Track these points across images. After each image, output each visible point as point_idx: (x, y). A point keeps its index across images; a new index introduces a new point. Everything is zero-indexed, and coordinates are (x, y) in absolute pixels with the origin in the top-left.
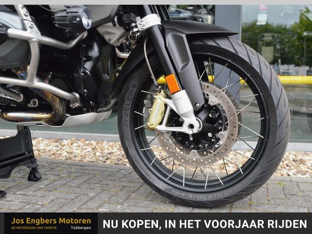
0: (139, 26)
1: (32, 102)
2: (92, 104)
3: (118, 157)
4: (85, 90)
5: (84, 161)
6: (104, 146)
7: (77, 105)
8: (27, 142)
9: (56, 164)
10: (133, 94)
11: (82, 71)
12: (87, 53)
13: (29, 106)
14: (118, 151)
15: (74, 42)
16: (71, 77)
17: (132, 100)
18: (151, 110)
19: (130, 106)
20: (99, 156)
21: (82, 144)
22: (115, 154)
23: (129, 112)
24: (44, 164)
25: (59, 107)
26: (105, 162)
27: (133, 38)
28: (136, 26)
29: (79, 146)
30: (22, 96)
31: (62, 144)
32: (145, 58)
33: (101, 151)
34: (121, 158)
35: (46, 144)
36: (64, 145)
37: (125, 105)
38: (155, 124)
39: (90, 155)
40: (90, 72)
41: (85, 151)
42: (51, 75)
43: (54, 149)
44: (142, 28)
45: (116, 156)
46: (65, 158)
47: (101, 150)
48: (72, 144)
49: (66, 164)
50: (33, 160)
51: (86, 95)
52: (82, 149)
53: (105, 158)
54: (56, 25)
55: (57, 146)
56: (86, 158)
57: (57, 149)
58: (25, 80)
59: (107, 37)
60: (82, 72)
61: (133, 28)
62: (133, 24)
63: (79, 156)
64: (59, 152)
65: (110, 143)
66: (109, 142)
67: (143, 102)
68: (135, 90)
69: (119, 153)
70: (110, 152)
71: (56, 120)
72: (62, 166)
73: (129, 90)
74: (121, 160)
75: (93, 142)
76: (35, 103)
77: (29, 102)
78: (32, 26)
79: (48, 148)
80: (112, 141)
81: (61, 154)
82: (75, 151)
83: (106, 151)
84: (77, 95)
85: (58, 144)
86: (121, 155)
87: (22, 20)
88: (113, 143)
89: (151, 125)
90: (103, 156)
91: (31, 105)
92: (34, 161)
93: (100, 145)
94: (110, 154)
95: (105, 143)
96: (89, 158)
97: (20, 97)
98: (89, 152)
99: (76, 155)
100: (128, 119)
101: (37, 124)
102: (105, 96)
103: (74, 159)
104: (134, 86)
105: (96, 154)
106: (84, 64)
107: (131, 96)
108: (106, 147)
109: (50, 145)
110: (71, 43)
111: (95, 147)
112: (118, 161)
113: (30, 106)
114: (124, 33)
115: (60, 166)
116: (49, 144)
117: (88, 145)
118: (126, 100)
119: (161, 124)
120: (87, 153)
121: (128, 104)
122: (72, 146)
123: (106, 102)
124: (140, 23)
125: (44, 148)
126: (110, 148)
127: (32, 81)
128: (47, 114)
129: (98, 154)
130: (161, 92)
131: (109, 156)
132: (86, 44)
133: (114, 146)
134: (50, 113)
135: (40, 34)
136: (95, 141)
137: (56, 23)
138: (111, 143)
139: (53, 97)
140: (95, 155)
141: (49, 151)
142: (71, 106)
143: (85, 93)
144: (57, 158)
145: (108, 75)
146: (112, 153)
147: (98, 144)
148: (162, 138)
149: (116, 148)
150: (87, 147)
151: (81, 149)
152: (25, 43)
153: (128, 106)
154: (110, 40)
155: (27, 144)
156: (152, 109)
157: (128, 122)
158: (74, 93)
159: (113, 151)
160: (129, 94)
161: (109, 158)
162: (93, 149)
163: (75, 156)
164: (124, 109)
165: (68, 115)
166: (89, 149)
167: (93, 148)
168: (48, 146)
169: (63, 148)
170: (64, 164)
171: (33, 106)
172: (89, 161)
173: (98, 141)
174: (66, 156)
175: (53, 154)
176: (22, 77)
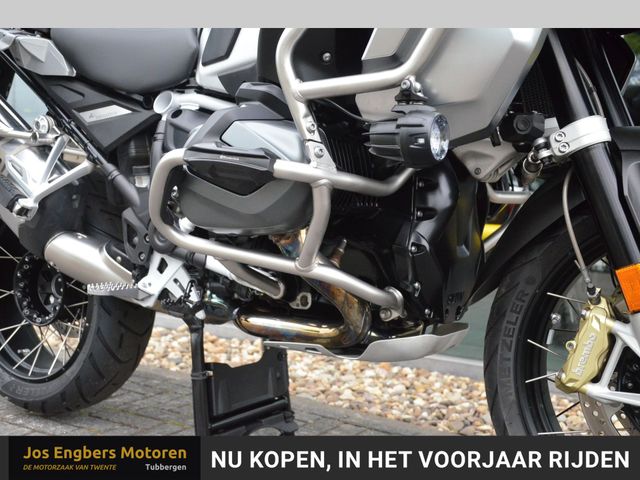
0: (554, 144)
1: (299, 297)
2: (430, 315)
3: (466, 415)
4: (417, 285)
5: (390, 416)
6: (431, 384)
7: (395, 315)
8: (278, 375)
9: (330, 421)
10: (527, 299)
11: (412, 241)
12: (424, 200)
13: (294, 305)
14: (463, 398)
15: (401, 179)
16: (386, 251)
17: (523, 311)
18: (571, 345)
19: (517, 327)
20: (422, 408)
21: (383, 373)
22: (458, 408)
23: (514, 339)
24: (305, 419)
25: (357, 319)
26: (435, 425)
27: (533, 168)
28: (547, 146)
29: (378, 377)
30: (282, 286)
31: (342, 368)
32: (563, 217)
33: (424, 395)
34: (471, 419)
35: (307, 365)
36: (346, 371)
37: (505, 324)
38: (582, 380)
39: (402, 403)
40: (430, 243)
41: (390, 390)
42: (344, 245)
43: (326, 378)
44: (562, 149)
45: (460, 412)
46: (347, 405)
47: (425, 392)
48: (362, 370)
49: (352, 424)
50: (288, 413)
51: (416, 295)
52: (385, 385)
53: (434, 414)
54: (370, 150)
55: (331, 372)
56: (392, 408)
57: (332, 379)
58: (293, 259)
59: (471, 165)
60: (413, 244)
61: (538, 148)
62: (541, 141)
63: (377, 401)
64: (335, 388)
65: (446, 377)
66: (444, 374)
67: (549, 319)
68: (531, 290)
69: (467, 405)
70: (446, 400)
71: (346, 343)
72: (343, 426)
73: (518, 290)
74: (471, 423)
75: (407, 370)
76: (304, 301)
77: (293, 298)
78: (320, 153)
79: (313, 376)
80: (452, 374)
81: (339, 394)
82: (369, 389)
83: (438, 398)
84: (398, 294)
85: (332, 368)
86: (472, 412)
87: (303, 142)
88: (452, 377)
89: (571, 380)
90: (431, 410)
91: (296, 304)
92: (289, 417)
93: (422, 379)
94: (447, 405)
95: (434, 375)
96: (400, 410)
97: (279, 289)
98: (400, 395)
99: (371, 399)
100: (511, 355)
101: (307, 349)
102: (457, 294)
103: (366, 408)
104: (530, 281)
105: (415, 402)
106: (417, 225)
107: (520, 303)
108: (437, 385)
109: (316, 369)
110: (393, 182)
111: (412, 384)
112: (466, 425)
113: (295, 307)
114: (512, 154)
115: (338, 427)
116: (315, 366)
117: (396, 376)
118: (508, 313)
119: (596, 380)
120: (395, 398)
121: (514, 320)
122: (361, 375)
123: (459, 308)
124: (558, 138)
125: (304, 374)
126: (446, 391)
127: (308, 263)
128: (330, 328)
129: (419, 402)
130: (599, 302)
131: (444, 411)
132: (425, 181)
133: (456, 385)
134: (336, 327)
135: (335, 170)
136: (412, 368)
137: (369, 147)
138: (449, 378)
139: (346, 298)
140: (412, 403)
141: (315, 382)
142: (383, 316)
143: (415, 289)
144: (332, 404)
145: (467, 247)
146: (452, 404)
147: (418, 375)
148: (596, 413)
149: (459, 391)
150: (395, 382)
151: (381, 385)
152: (304, 189)
153: (512, 326)
154: (478, 171)
155: (279, 379)
156: (573, 342)
157: (511, 364)
158: (391, 290)
159: (453, 398)
160: (517, 299)
161: (444, 415)
162: (407, 388)
163: (370, 402)
164: (502, 333)
165: (373, 334)
166: (400, 388)
167: (408, 384)
168: (312, 369)
169: (343, 378)
170: (346, 423)
171: (301, 307)
172: (399, 419)
173: (418, 369)
174: (350, 401)
175: (323, 392)
176: (288, 251)
